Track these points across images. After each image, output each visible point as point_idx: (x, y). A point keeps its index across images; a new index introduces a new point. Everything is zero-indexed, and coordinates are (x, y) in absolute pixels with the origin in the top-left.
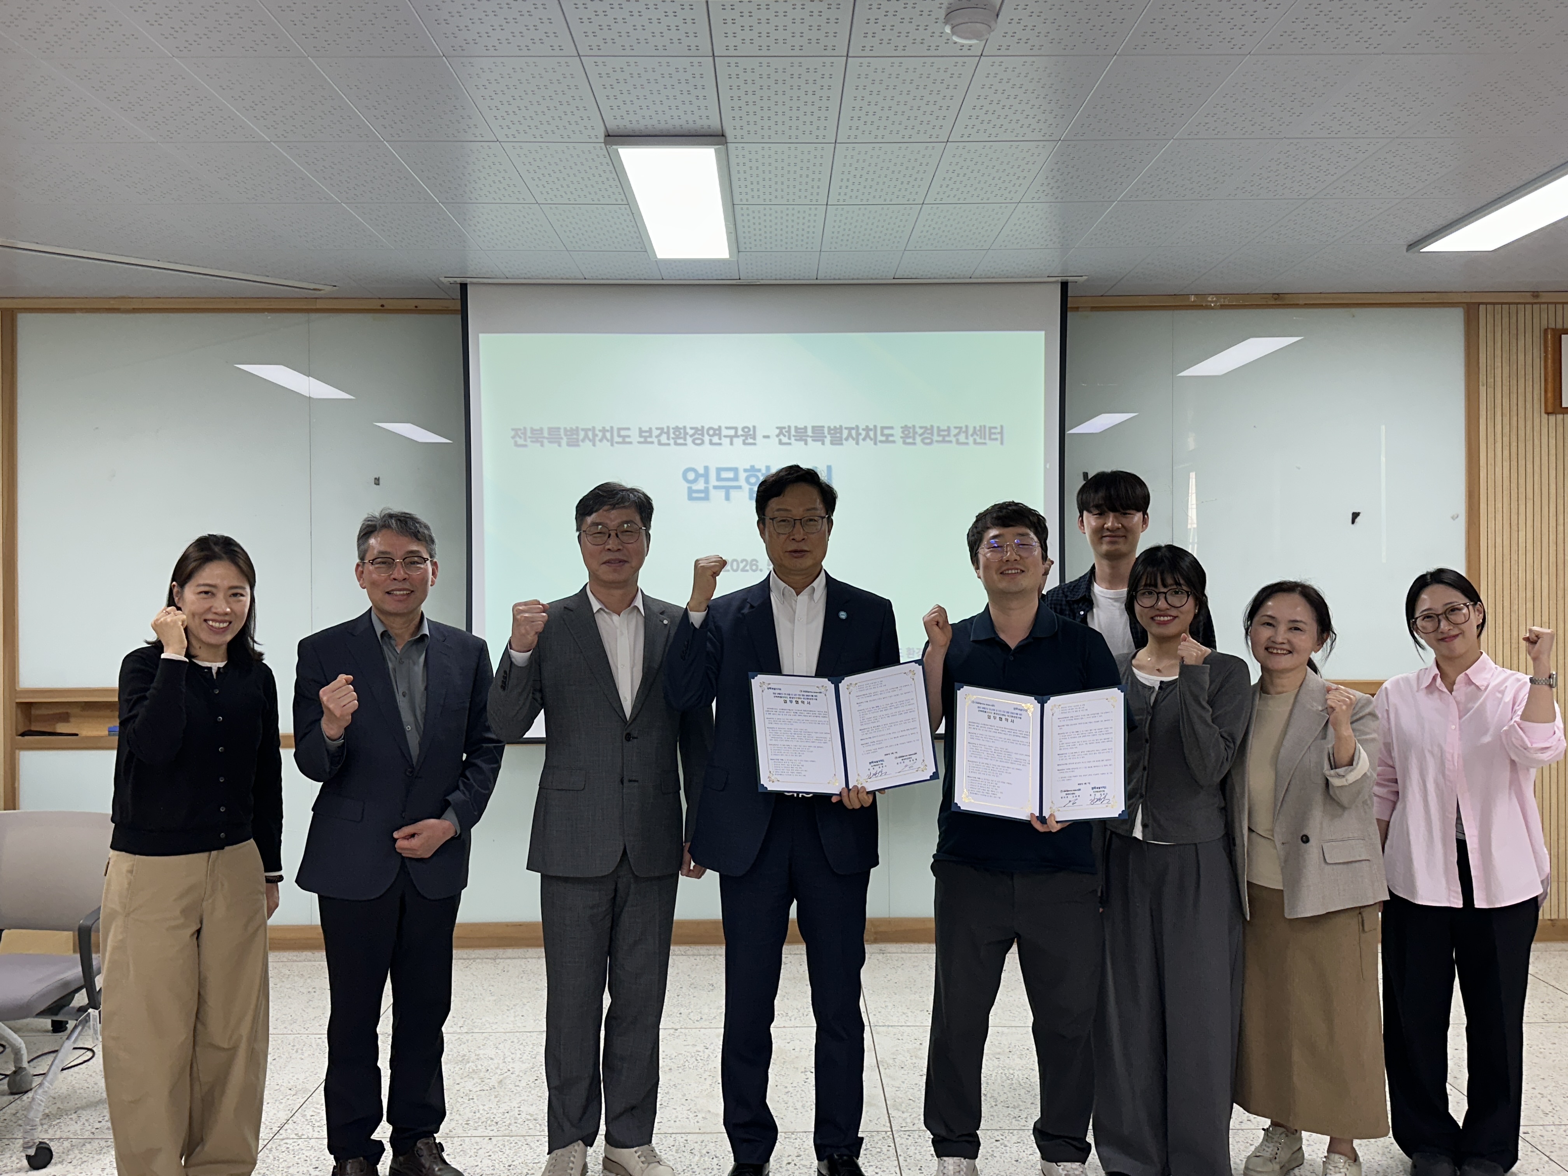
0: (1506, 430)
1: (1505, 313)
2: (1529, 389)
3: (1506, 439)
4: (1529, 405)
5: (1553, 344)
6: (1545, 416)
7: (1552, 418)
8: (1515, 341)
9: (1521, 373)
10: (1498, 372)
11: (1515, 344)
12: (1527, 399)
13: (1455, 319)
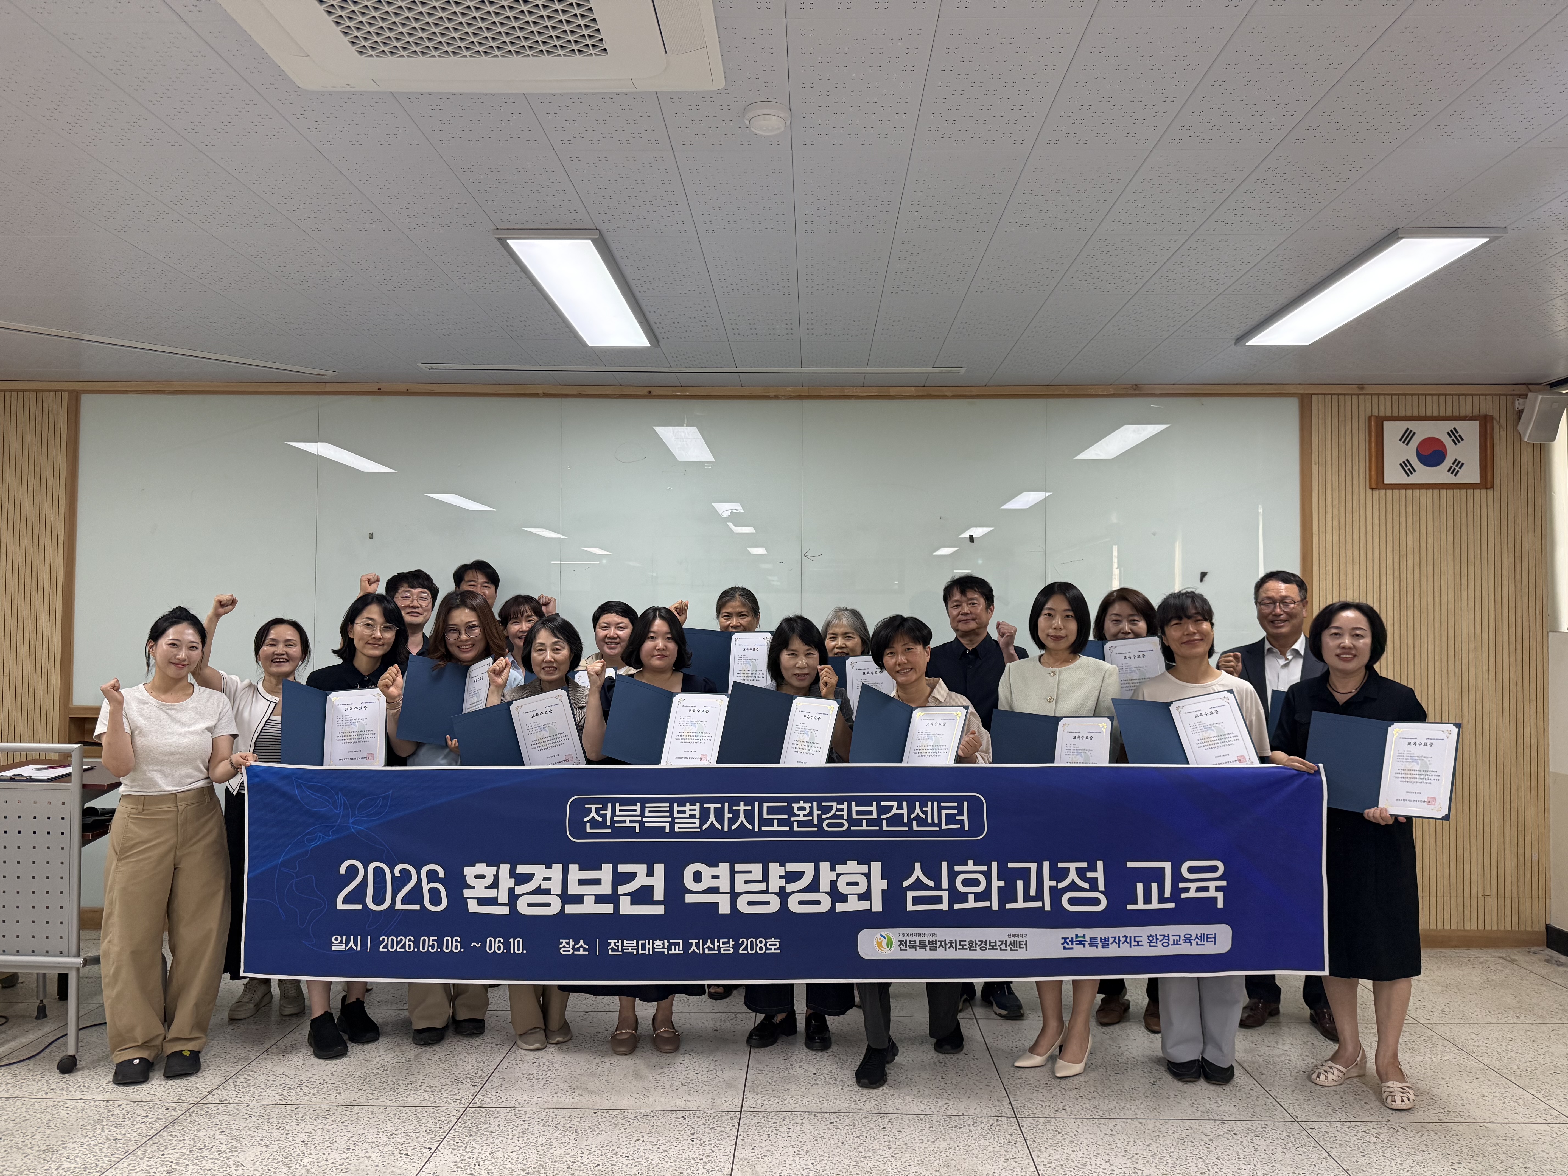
0: (1336, 502)
1: (1335, 404)
2: (1356, 468)
3: (1336, 511)
4: (1355, 482)
5: (1376, 429)
6: (1369, 491)
7: (1376, 493)
8: (1343, 426)
9: (1349, 454)
10: (1328, 453)
11: (1343, 430)
12: (1354, 477)
13: (1292, 407)
